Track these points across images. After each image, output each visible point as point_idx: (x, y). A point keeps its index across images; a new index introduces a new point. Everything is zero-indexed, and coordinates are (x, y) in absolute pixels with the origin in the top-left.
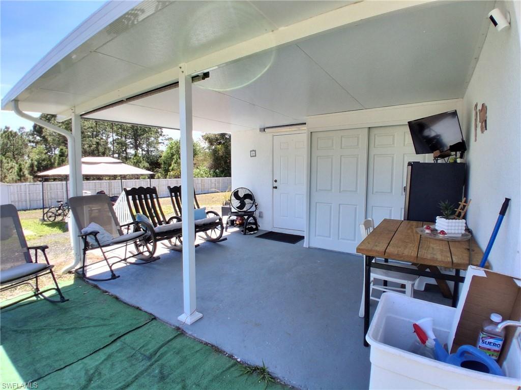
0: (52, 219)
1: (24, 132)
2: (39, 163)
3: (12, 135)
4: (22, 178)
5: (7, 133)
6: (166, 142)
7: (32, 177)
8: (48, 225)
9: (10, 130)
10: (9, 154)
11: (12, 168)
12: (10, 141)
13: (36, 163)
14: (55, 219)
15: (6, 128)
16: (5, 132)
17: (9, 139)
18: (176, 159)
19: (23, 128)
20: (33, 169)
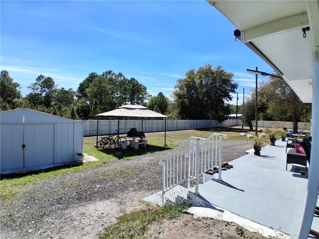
0: (102, 146)
1: (72, 91)
2: (82, 108)
3: (66, 92)
4: (74, 117)
5: (63, 91)
6: (148, 98)
7: (78, 116)
8: (101, 151)
9: (64, 90)
10: (64, 103)
11: (66, 110)
12: (65, 96)
13: (80, 108)
14: (104, 146)
15: (62, 88)
16: (62, 91)
17: (64, 94)
18: (156, 108)
19: (71, 89)
20: (78, 112)
